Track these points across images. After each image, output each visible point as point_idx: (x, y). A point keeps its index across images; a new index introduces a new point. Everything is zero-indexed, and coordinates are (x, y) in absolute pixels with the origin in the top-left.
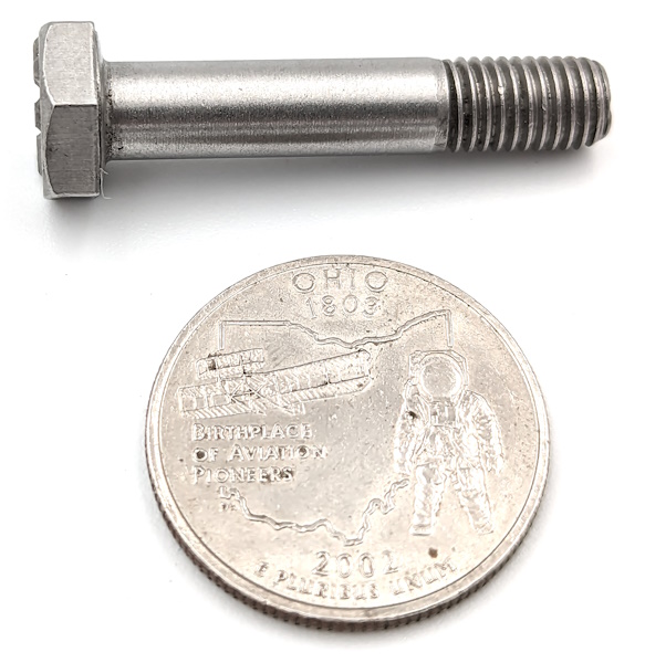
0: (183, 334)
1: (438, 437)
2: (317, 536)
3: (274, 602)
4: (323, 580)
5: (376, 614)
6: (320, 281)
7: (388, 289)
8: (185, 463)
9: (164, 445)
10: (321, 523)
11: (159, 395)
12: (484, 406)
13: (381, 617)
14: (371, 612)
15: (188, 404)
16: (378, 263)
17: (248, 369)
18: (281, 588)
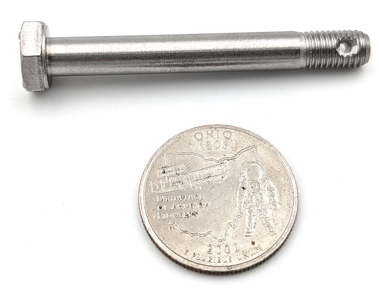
0: (152, 159)
1: (254, 197)
2: (208, 238)
3: (192, 265)
4: (210, 255)
5: (232, 268)
6: (205, 135)
7: (232, 138)
8: (154, 211)
9: (146, 204)
10: (209, 233)
11: (143, 184)
12: (272, 184)
13: (234, 269)
14: (230, 268)
15: (155, 187)
16: (228, 127)
17: (178, 172)
18: (194, 259)
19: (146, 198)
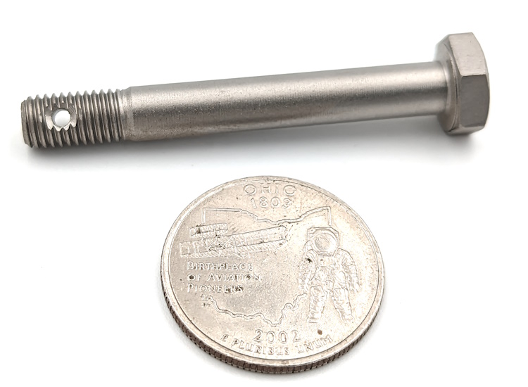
0: (182, 214)
2: (256, 321)
3: (232, 355)
4: (259, 344)
5: (288, 363)
6: (258, 189)
7: (296, 195)
8: (183, 281)
9: (172, 272)
10: (258, 315)
11: (169, 245)
13: (291, 364)
14: (285, 362)
15: (185, 251)
16: (290, 181)
17: (218, 233)
18: (235, 348)
19: (172, 264)
